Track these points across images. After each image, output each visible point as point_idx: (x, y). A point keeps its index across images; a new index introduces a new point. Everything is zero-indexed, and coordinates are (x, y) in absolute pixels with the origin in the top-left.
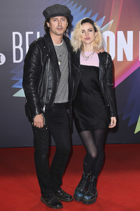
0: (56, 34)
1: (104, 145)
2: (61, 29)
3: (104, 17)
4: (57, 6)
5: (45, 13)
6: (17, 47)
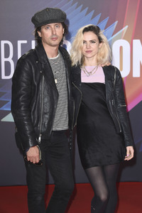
0: (50, 45)
2: (56, 38)
3: (116, 22)
4: (48, 10)
5: (34, 20)
6: (7, 60)
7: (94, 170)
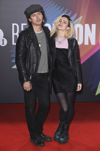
1: (74, 103)
6: (15, 34)
7: (61, 95)
